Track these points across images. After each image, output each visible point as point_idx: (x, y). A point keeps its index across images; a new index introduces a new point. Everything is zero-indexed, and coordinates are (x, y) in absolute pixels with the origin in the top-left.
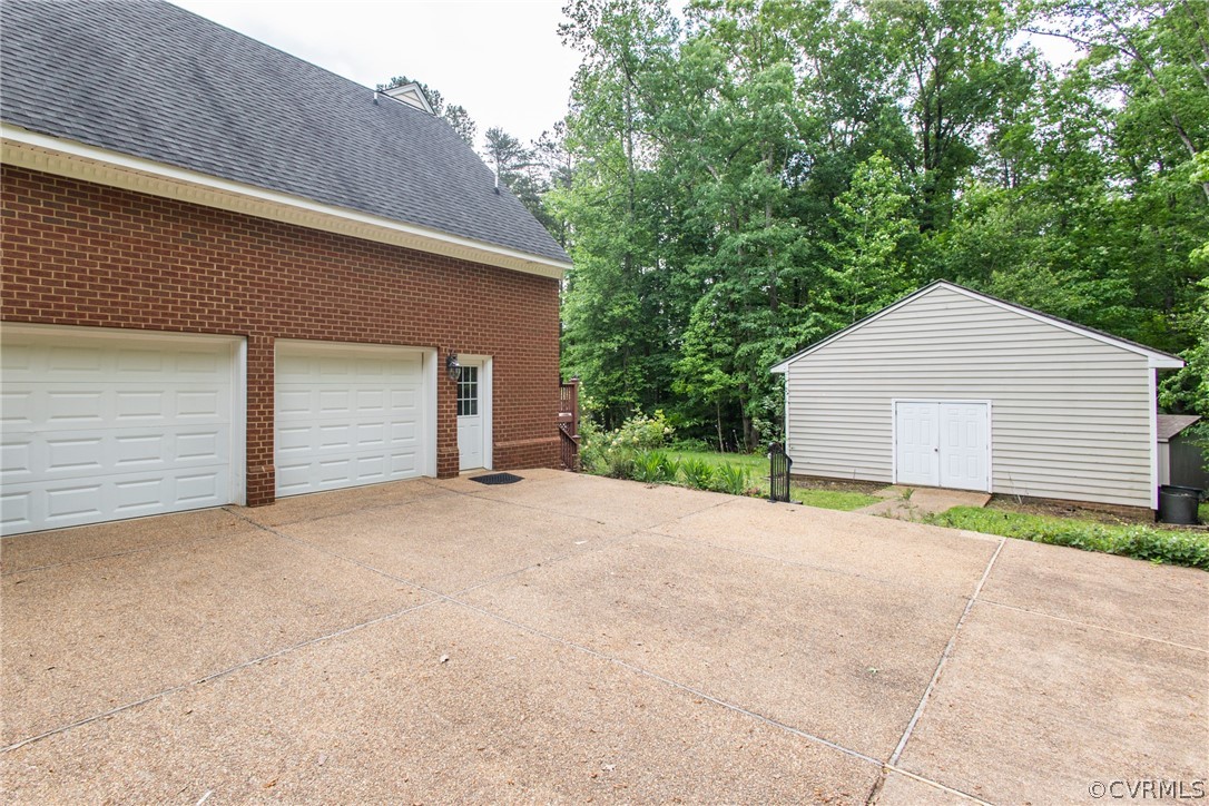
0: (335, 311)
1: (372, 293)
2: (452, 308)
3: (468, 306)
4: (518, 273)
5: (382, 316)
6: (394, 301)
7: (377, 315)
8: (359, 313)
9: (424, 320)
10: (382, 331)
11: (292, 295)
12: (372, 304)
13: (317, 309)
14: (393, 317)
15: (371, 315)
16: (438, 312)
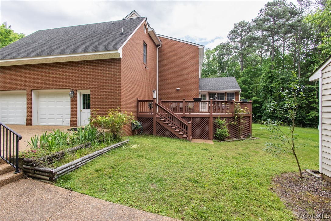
0: (43, 82)
1: (51, 76)
2: (74, 77)
3: (80, 75)
4: (100, 60)
5: (54, 82)
6: (57, 77)
7: (52, 82)
8: (48, 82)
9: (65, 81)
10: (54, 86)
11: (34, 80)
12: (51, 79)
13: (39, 82)
14: (57, 82)
15: (51, 82)
16: (70, 78)
